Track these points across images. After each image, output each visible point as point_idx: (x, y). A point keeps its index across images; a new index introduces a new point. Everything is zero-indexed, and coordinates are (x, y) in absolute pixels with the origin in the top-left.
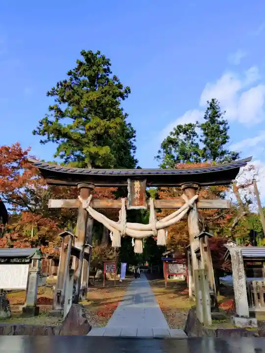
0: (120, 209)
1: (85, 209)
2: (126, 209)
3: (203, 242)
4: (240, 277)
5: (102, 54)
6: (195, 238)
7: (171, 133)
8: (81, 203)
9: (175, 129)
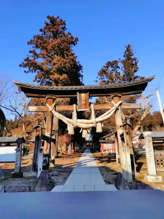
0: (73, 111)
1: (51, 112)
2: (77, 111)
3: (126, 129)
4: (150, 151)
5: (60, 18)
6: (121, 127)
7: (104, 67)
8: (48, 108)
9: (106, 64)
